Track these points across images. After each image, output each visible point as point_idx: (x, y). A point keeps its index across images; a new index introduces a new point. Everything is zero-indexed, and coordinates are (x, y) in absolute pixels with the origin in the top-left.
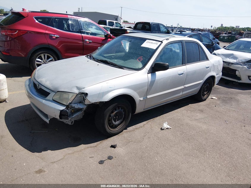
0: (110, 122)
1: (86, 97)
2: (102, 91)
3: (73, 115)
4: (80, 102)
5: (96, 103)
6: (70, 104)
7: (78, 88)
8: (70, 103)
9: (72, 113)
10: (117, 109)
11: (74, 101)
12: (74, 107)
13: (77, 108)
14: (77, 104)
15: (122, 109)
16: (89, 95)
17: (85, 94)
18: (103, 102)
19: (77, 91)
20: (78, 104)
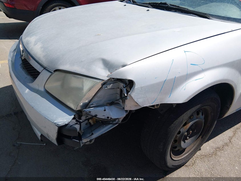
0: (177, 144)
1: (128, 92)
2: (171, 76)
3: (92, 134)
4: (112, 103)
5: (153, 106)
6: (86, 108)
7: (107, 65)
8: (86, 106)
9: (91, 126)
10: (195, 116)
11: (96, 99)
12: (96, 116)
13: (103, 118)
14: (103, 108)
15: (202, 115)
16: (137, 86)
17: (126, 84)
18: (171, 105)
19: (104, 74)
20: (106, 107)
